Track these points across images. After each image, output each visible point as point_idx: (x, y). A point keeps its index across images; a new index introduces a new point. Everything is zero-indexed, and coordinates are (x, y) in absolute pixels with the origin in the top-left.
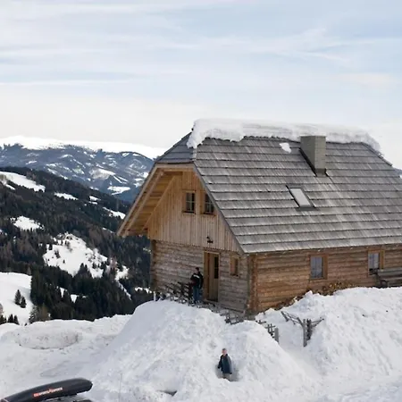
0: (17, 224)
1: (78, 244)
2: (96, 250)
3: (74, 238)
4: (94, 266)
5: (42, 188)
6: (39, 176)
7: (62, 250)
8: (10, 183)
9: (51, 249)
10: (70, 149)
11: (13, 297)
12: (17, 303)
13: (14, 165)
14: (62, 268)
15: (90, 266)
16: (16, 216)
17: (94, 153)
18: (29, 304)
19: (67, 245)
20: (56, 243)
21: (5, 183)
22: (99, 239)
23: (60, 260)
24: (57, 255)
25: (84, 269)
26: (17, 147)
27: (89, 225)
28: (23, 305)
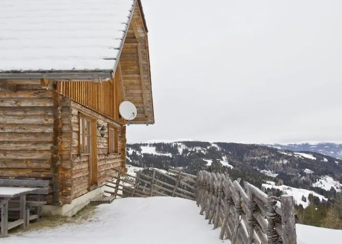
0: (305, 171)
1: (329, 179)
2: (338, 182)
3: (328, 177)
4: (337, 188)
5: (315, 159)
6: (314, 154)
7: (323, 181)
8: (302, 157)
9: (318, 181)
10: (328, 144)
11: (301, 198)
12: (303, 200)
13: (303, 150)
14: (323, 188)
15: (335, 188)
16: (305, 169)
17: (338, 145)
18: (308, 201)
19: (325, 179)
20: (321, 179)
21: (300, 157)
22: (339, 177)
23: (323, 185)
24: (321, 183)
25: (332, 189)
26: (307, 144)
27: (335, 172)
28: (305, 201)
